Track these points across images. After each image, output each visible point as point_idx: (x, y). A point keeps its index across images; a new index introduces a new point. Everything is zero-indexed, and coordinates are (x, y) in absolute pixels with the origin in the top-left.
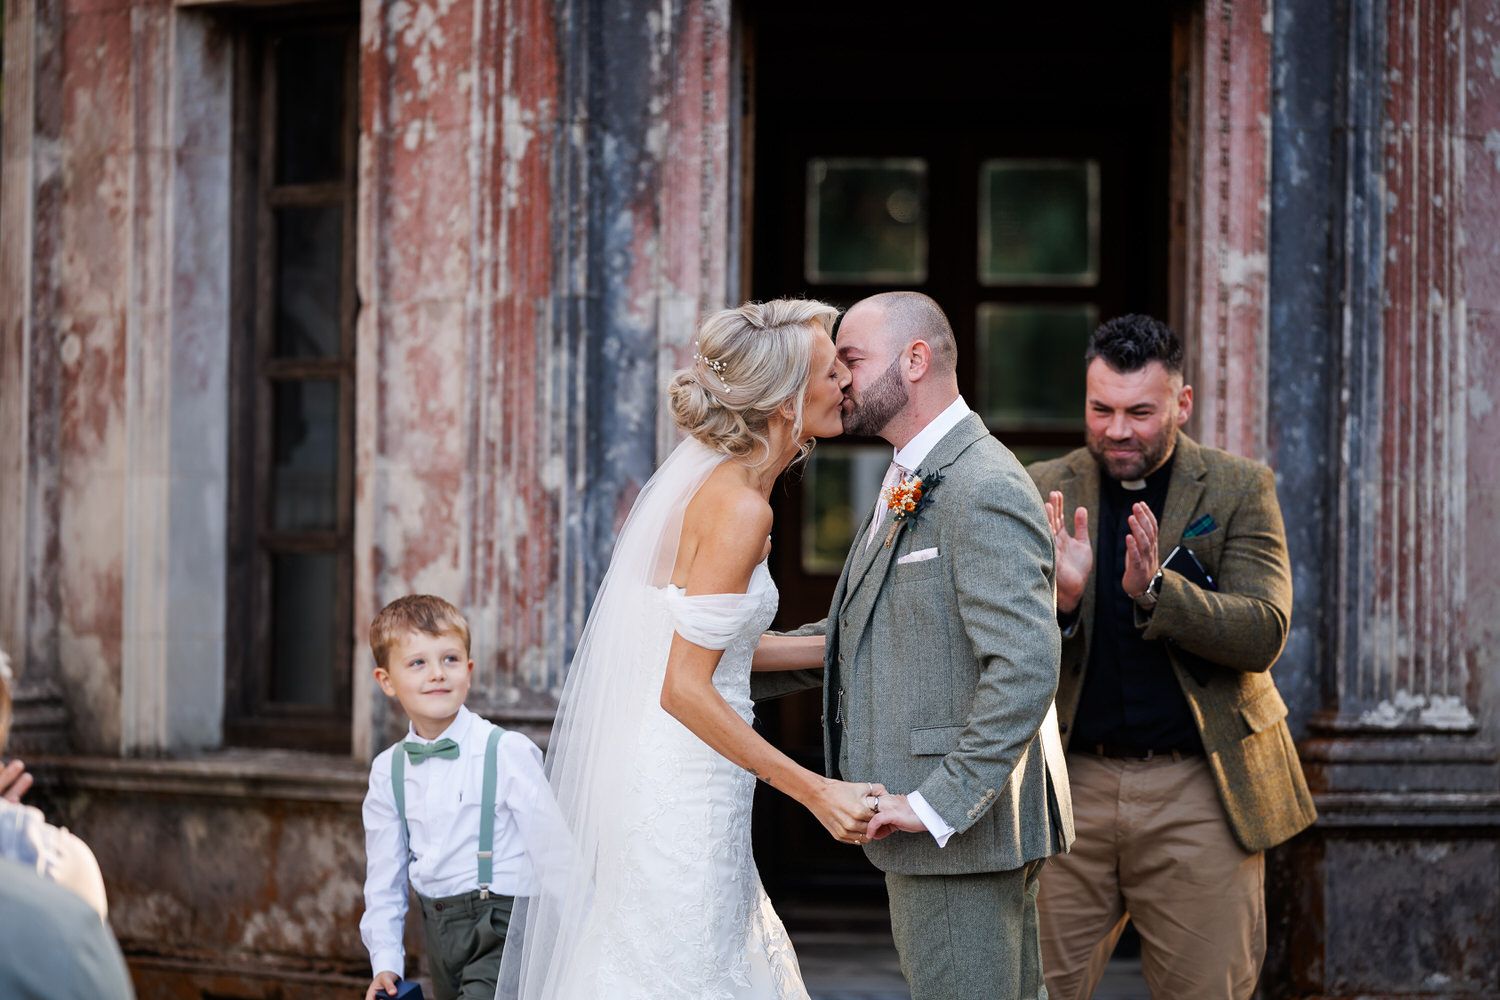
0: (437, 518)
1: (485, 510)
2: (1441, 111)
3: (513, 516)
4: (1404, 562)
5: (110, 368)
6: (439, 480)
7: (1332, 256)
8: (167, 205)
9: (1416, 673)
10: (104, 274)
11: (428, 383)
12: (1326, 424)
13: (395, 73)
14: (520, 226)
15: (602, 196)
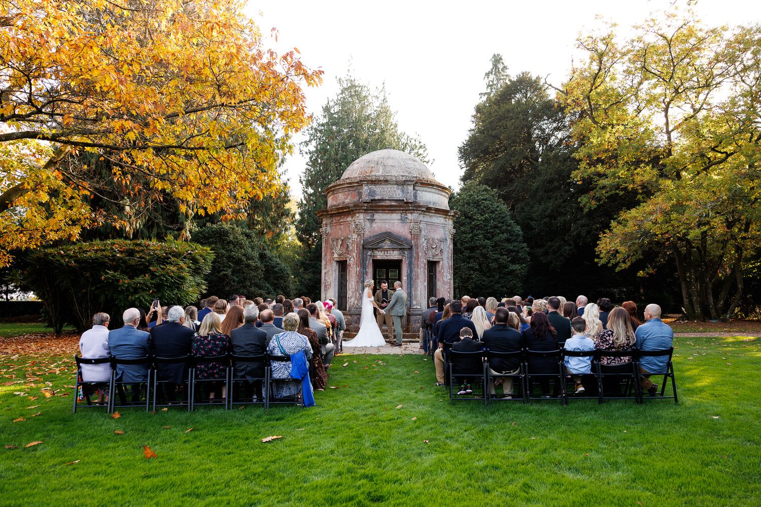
0: (353, 295)
1: (356, 294)
2: (418, 268)
3: (358, 295)
4: (416, 297)
5: (330, 285)
6: (353, 292)
7: (411, 277)
8: (334, 274)
9: (417, 305)
10: (329, 279)
11: (352, 286)
12: (411, 288)
13: (350, 266)
14: (358, 276)
15: (364, 274)
